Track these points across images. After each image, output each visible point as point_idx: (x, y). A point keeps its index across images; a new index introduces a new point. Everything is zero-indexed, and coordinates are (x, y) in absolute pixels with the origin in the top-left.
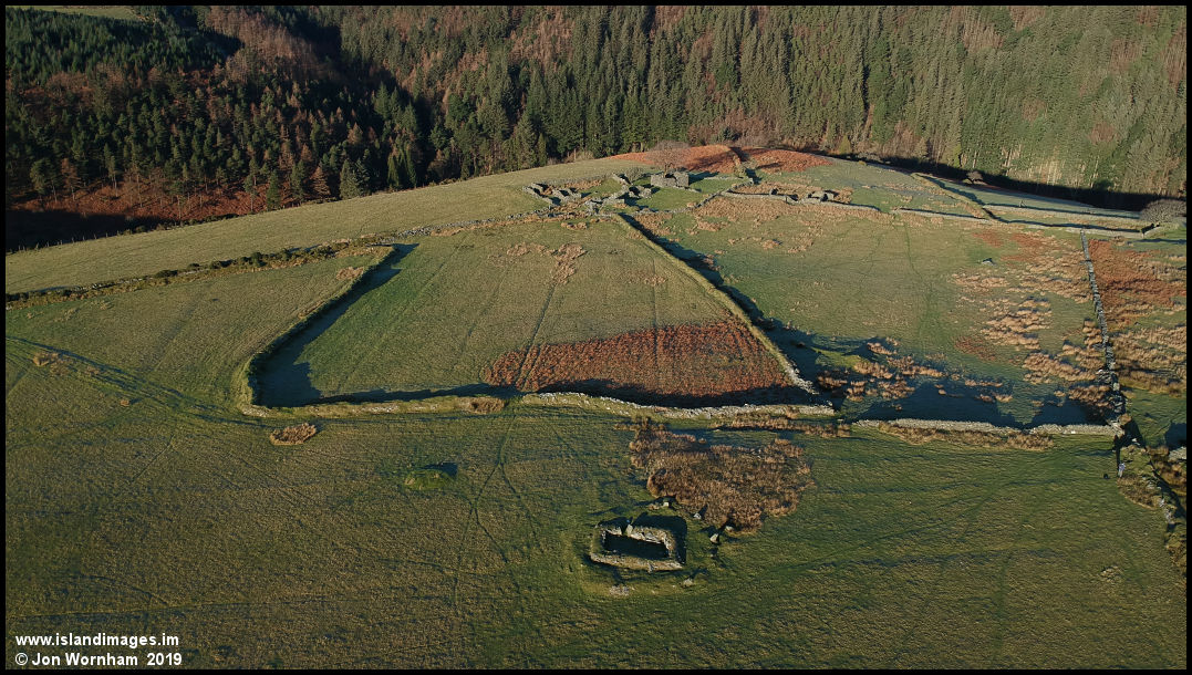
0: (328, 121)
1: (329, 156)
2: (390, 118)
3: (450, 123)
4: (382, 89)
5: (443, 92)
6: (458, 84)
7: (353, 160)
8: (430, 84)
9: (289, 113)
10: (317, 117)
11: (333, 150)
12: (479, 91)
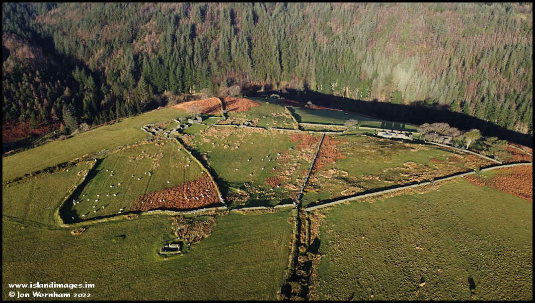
0: (55, 87)
1: (57, 103)
2: (82, 82)
3: (109, 82)
4: (77, 69)
5: (105, 68)
6: (111, 64)
7: (67, 104)
8: (99, 64)
9: (36, 85)
10: (49, 85)
11: (58, 100)
12: (121, 67)
